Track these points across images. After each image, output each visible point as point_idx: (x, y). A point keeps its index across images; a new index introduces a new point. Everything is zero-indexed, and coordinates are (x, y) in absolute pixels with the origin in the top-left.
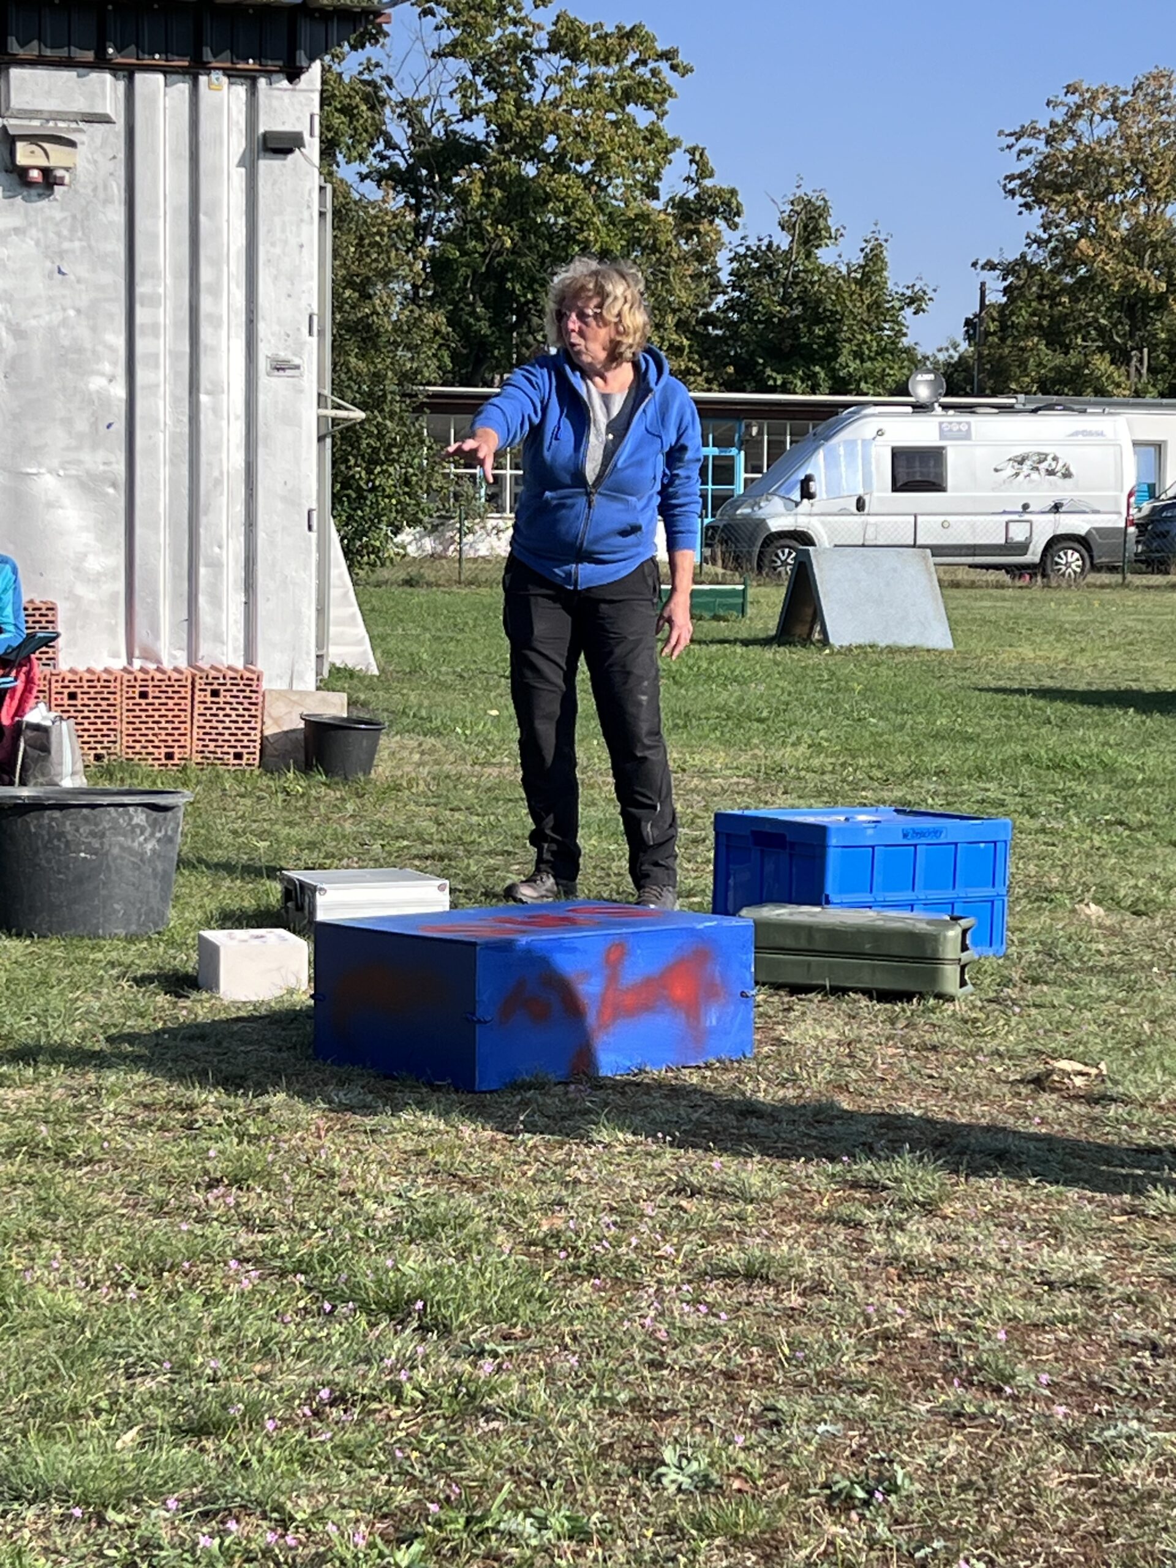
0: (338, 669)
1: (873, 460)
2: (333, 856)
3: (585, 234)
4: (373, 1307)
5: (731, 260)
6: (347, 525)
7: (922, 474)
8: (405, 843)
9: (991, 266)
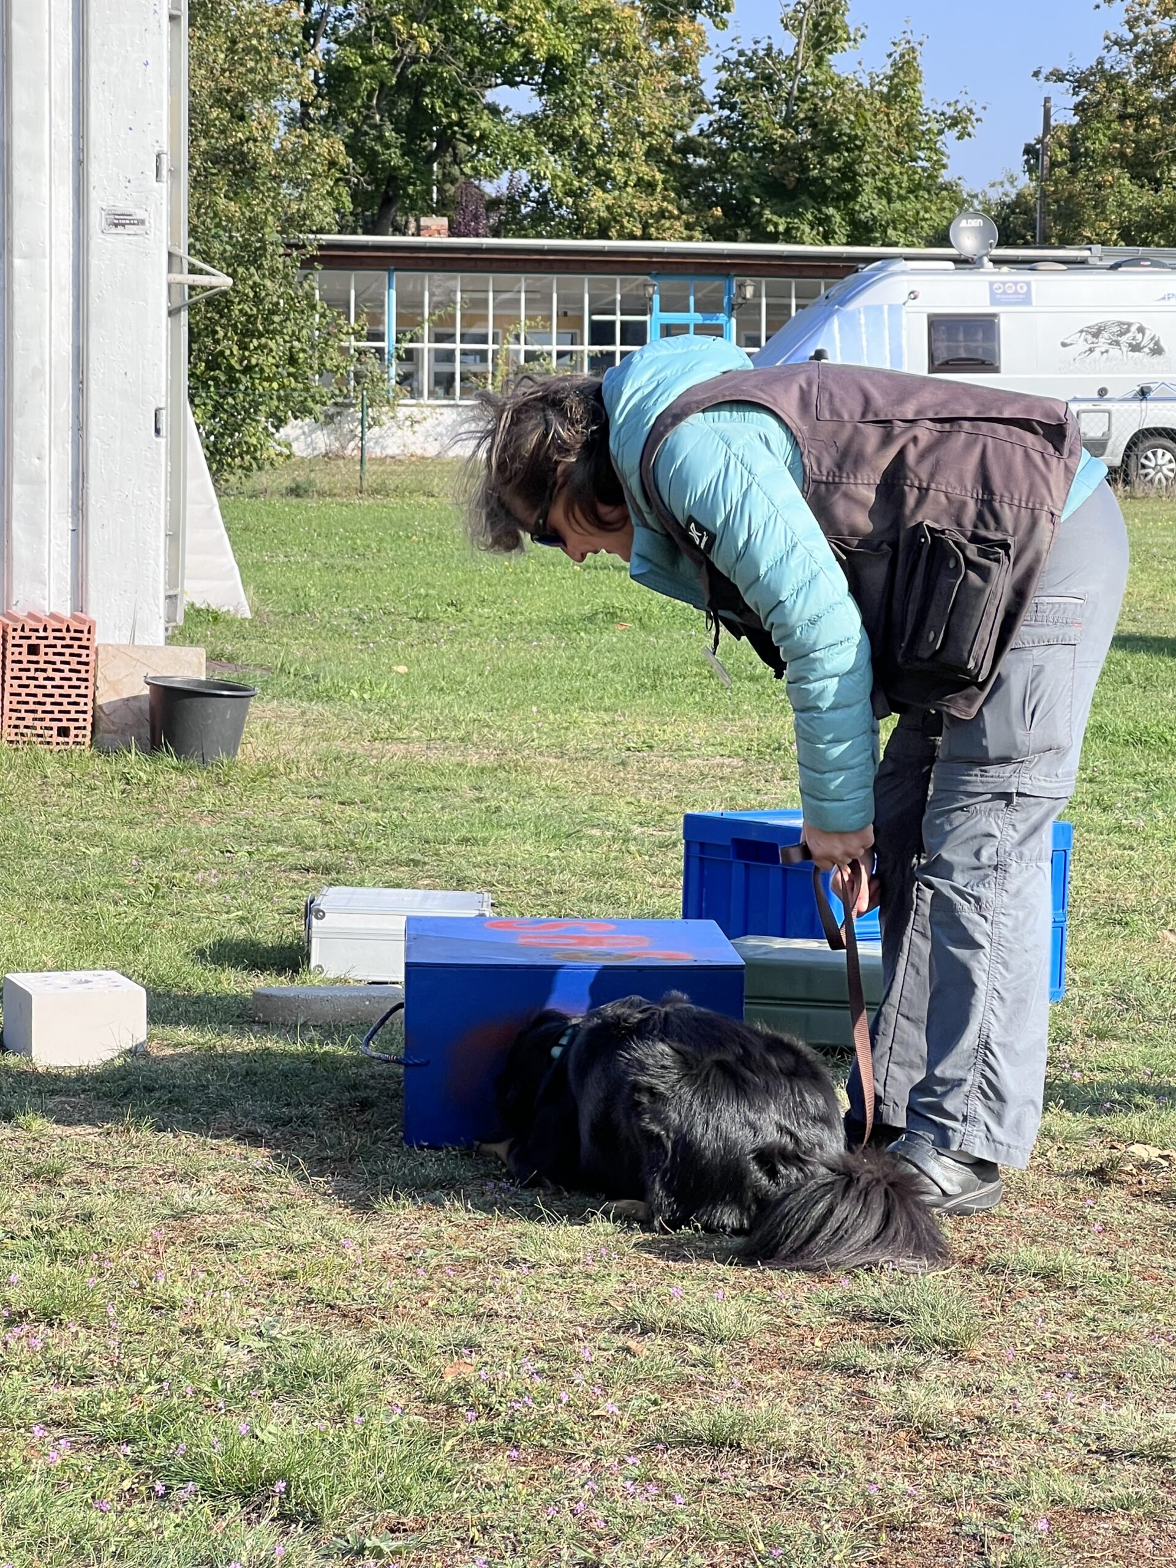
0: (198, 611)
1: (904, 333)
2: (185, 867)
3: (527, 35)
4: (220, 1488)
5: (719, 69)
6: (214, 417)
7: (967, 349)
8: (280, 849)
9: (1059, 77)
